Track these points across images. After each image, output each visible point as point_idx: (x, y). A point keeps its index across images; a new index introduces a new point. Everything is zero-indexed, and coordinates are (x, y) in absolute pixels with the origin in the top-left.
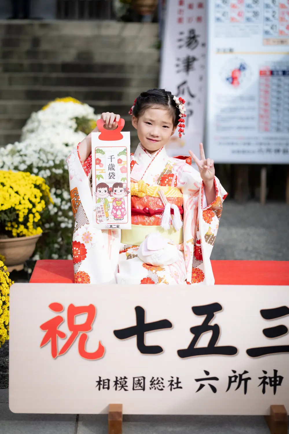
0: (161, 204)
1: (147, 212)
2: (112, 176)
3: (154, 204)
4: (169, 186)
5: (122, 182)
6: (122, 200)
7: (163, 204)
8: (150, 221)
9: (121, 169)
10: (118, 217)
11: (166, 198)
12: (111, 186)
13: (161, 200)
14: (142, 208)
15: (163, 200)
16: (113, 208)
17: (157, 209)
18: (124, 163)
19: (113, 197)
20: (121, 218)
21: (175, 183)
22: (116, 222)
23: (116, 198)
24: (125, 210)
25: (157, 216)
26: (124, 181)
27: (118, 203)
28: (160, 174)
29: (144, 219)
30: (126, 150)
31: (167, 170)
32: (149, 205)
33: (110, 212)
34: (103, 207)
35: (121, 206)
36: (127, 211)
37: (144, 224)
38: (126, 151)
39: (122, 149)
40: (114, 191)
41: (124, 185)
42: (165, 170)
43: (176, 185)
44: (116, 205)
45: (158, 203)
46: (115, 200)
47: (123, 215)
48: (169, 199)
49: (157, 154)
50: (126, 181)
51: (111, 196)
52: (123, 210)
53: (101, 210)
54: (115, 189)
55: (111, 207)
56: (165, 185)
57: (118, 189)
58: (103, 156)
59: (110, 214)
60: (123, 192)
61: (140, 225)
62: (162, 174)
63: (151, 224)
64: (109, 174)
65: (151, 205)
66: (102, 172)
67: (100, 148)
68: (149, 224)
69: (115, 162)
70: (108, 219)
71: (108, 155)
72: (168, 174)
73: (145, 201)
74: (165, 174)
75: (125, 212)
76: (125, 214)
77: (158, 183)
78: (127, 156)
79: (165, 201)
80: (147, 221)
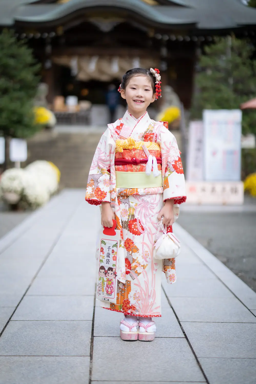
0: (144, 156)
1: (134, 161)
2: (108, 262)
3: (140, 155)
4: (151, 142)
5: (113, 267)
6: (112, 281)
7: (146, 155)
8: (137, 169)
9: (113, 257)
10: (109, 293)
11: (149, 150)
12: (107, 269)
13: (145, 153)
14: (130, 159)
15: (146, 152)
16: (106, 286)
17: (142, 159)
18: (115, 253)
19: (107, 278)
20: (110, 294)
21: (155, 140)
22: (107, 296)
23: (109, 279)
24: (113, 289)
25: (142, 164)
26: (114, 267)
27: (110, 282)
28: (144, 133)
29: (132, 167)
30: (117, 243)
31: (149, 130)
32: (136, 157)
33: (105, 288)
34: (101, 284)
35: (111, 285)
36: (114, 290)
37: (132, 171)
38: (117, 245)
39: (115, 243)
40: (108, 273)
41: (114, 270)
42: (148, 129)
43: (156, 141)
44: (108, 284)
45: (142, 155)
46: (108, 280)
47: (112, 292)
48: (150, 151)
49: (142, 118)
50: (115, 267)
51: (106, 277)
52: (112, 288)
53: (100, 286)
54: (109, 272)
55: (106, 285)
56: (148, 141)
57: (110, 272)
58: (105, 246)
59: (105, 290)
60: (113, 274)
61: (129, 172)
62: (145, 132)
63: (138, 171)
64: (107, 260)
65: (138, 156)
66: (103, 258)
67: (104, 240)
68: (136, 171)
69: (110, 252)
70: (103, 293)
71: (108, 245)
72: (150, 133)
73: (133, 154)
74: (147, 133)
75: (113, 290)
76: (113, 291)
77: (142, 139)
78: (117, 248)
79: (148, 153)
80: (134, 169)
